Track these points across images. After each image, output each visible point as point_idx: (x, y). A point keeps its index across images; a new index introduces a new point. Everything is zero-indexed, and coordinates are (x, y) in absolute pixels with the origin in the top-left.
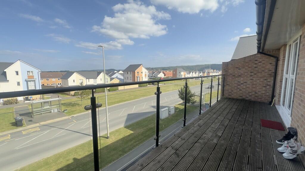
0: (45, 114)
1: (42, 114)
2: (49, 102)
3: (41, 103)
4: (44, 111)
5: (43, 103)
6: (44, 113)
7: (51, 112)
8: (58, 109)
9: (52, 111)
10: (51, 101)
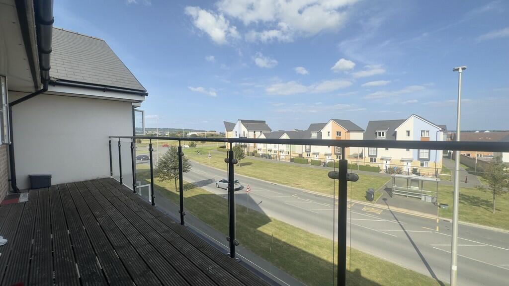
0: (410, 199)
1: (406, 196)
2: (420, 182)
3: (408, 180)
4: (409, 194)
5: (410, 180)
6: (408, 196)
7: (420, 199)
8: (433, 198)
9: (423, 198)
10: (422, 181)
